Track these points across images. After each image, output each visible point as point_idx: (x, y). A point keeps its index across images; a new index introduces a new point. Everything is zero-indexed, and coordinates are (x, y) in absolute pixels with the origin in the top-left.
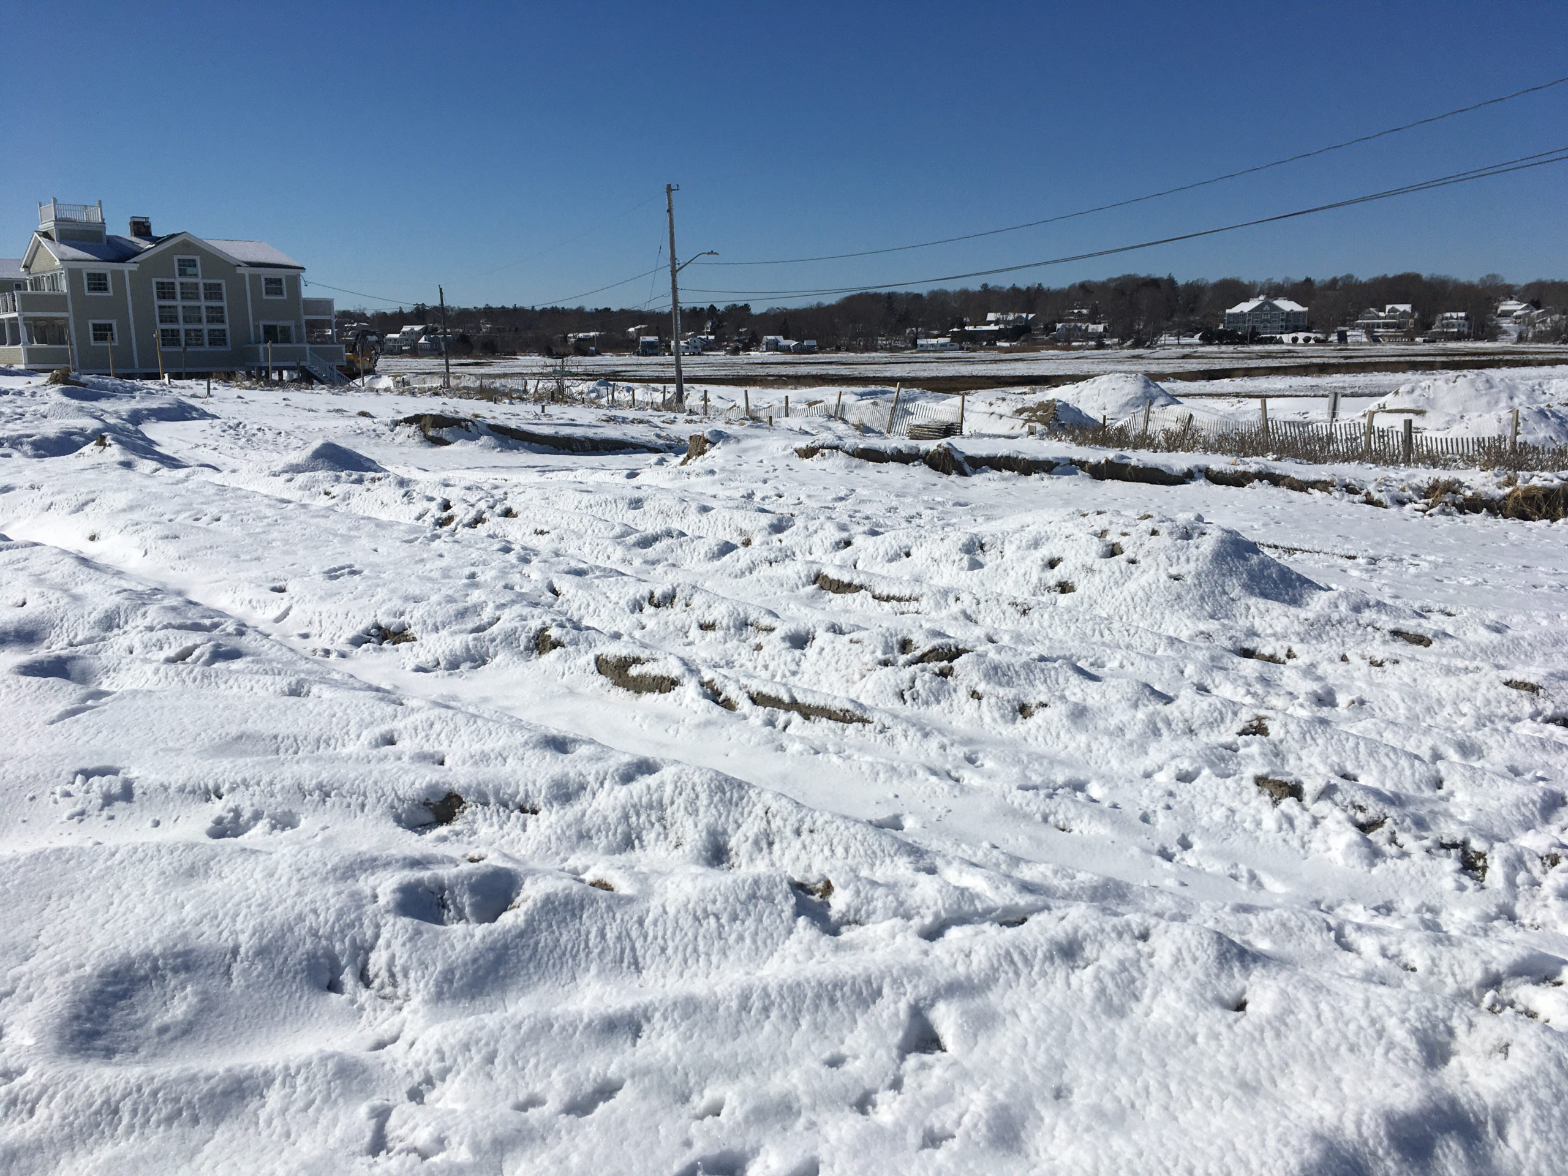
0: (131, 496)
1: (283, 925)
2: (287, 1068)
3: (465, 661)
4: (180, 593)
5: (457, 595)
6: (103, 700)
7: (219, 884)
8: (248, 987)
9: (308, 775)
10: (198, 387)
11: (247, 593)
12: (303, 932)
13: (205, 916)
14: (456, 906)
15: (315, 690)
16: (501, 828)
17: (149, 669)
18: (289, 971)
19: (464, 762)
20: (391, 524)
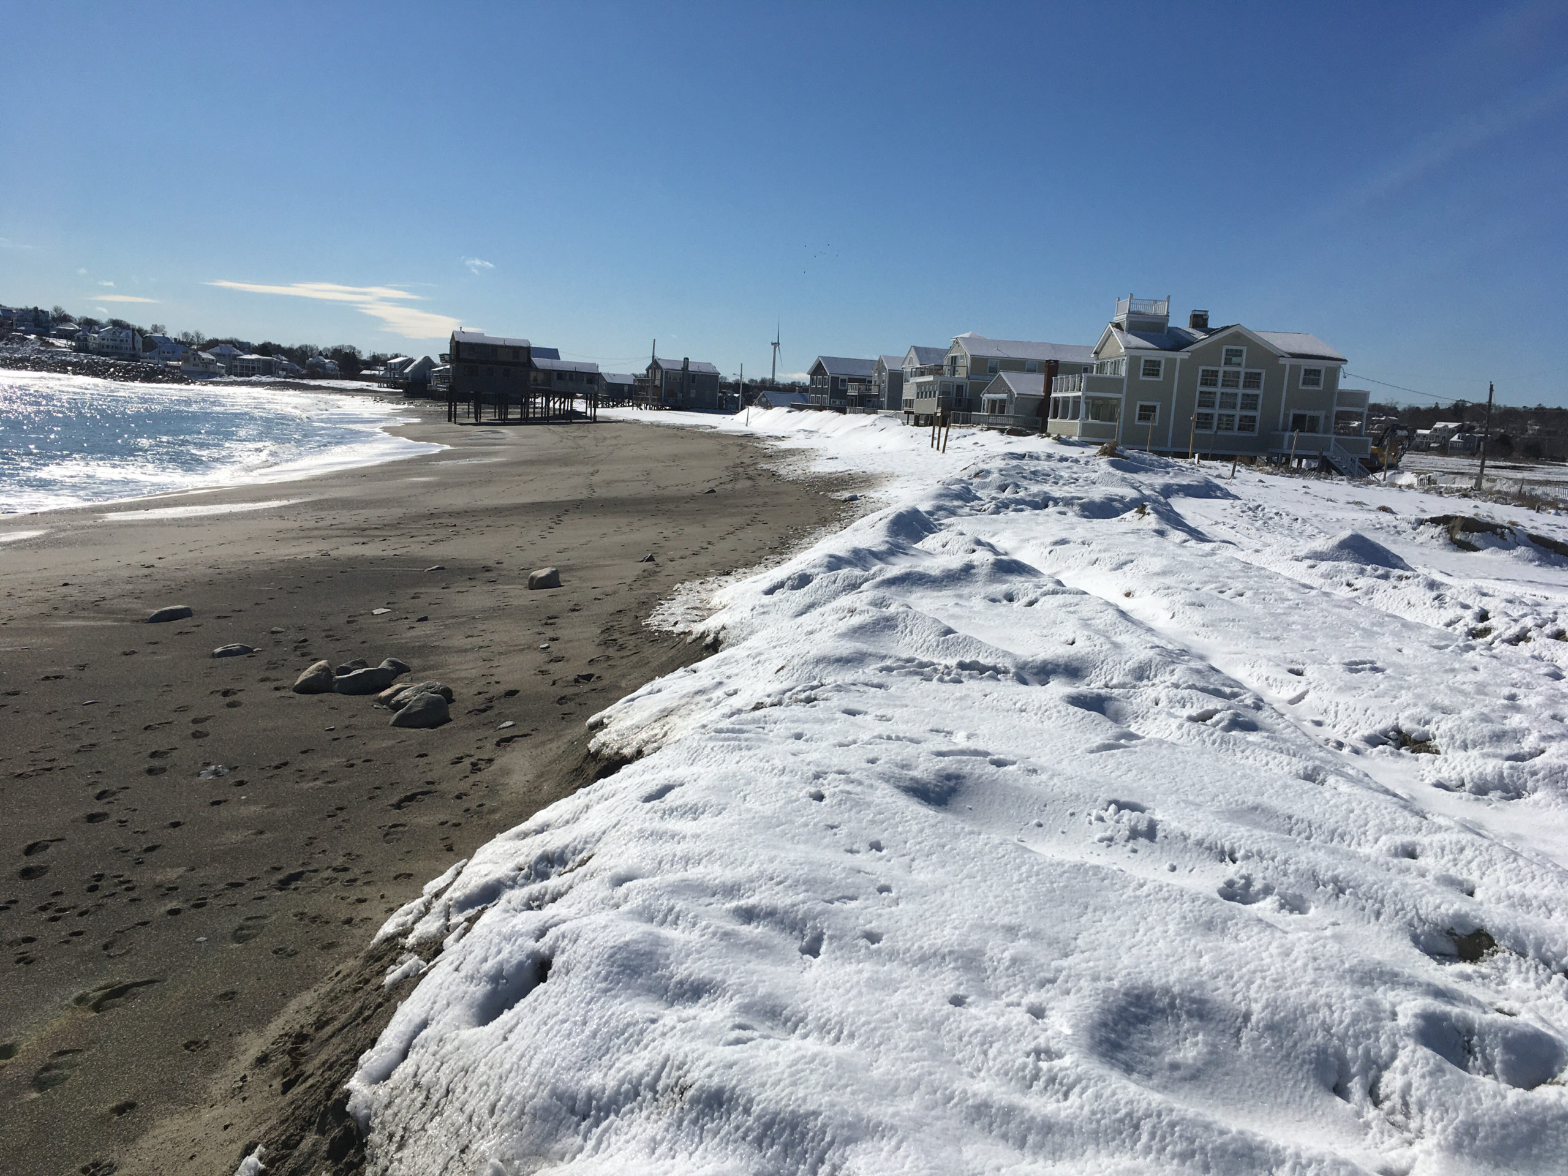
0: (1165, 562)
1: (1296, 1009)
2: (1298, 1155)
3: (1496, 788)
4: (1202, 658)
5: (1493, 716)
6: (1134, 742)
7: (1234, 946)
8: (1255, 1057)
9: (1324, 864)
10: (1224, 468)
11: (1265, 670)
12: (1316, 1024)
13: (1221, 972)
14: (1484, 1057)
15: (1331, 780)
16: (1538, 987)
17: (1174, 723)
18: (1297, 1057)
19: (1499, 900)
20: (1419, 627)
